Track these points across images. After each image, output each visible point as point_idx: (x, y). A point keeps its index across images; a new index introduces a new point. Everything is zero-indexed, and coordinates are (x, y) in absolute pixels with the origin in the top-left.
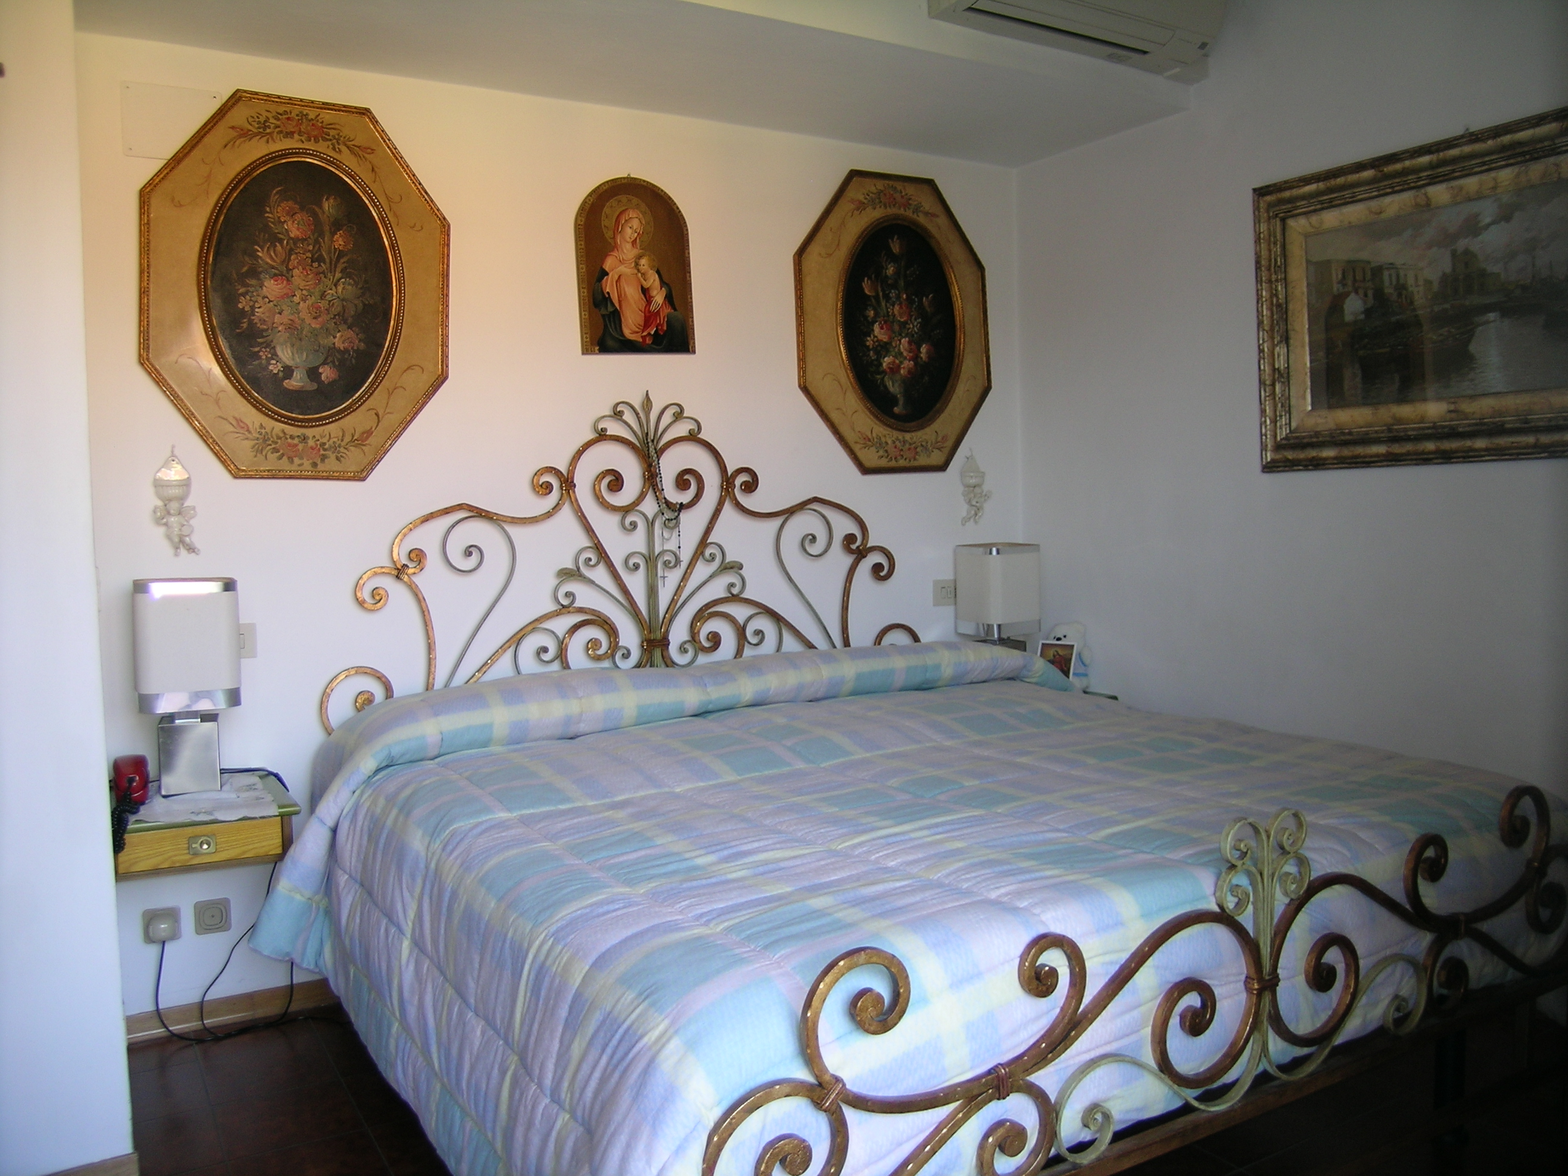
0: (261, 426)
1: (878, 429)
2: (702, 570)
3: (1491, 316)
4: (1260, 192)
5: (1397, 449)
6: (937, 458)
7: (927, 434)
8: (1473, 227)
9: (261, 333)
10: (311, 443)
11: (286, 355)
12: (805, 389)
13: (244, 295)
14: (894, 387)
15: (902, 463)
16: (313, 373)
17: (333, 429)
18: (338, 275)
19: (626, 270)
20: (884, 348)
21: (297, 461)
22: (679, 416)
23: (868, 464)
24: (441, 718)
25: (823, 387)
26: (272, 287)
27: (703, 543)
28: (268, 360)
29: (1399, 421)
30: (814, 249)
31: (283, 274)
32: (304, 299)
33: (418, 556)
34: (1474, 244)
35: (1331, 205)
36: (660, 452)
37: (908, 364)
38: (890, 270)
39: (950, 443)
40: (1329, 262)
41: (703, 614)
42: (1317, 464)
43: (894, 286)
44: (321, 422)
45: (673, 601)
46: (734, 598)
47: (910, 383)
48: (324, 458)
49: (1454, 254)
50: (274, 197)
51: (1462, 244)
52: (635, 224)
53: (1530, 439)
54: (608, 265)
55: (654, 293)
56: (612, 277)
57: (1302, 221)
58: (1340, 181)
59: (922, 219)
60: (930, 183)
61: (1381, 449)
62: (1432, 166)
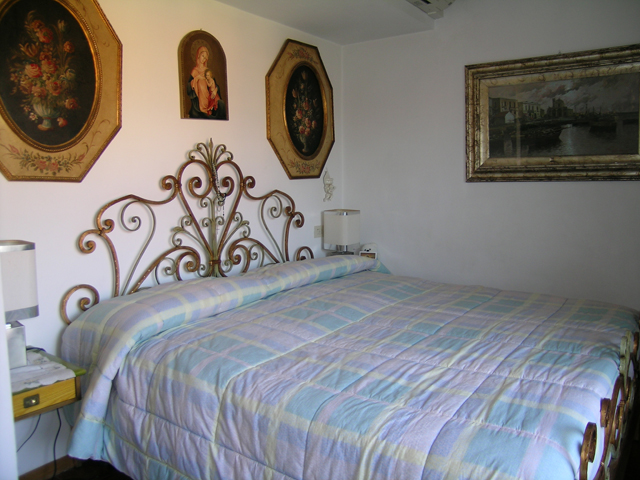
0: (26, 151)
1: (298, 159)
2: (233, 225)
3: (569, 126)
4: (469, 67)
5: (528, 175)
6: (316, 172)
7: (313, 162)
8: (562, 91)
9: (24, 97)
10: (53, 161)
11: (40, 110)
12: (270, 140)
13: (14, 72)
14: (303, 140)
15: (305, 174)
16: (53, 121)
17: (65, 154)
18: (66, 67)
19: (201, 77)
20: (299, 122)
21: (45, 171)
22: (224, 151)
23: (293, 174)
24: (161, 313)
25: (278, 139)
26: (29, 70)
27: (233, 212)
28: (29, 112)
29: (530, 164)
30: (274, 74)
31: (36, 63)
32: (49, 79)
33: (110, 224)
34: (563, 97)
35: (502, 76)
36: (217, 168)
37: (308, 130)
38: (302, 87)
39: (320, 166)
40: (499, 99)
41: (234, 246)
42: (492, 180)
43: (303, 94)
44: (59, 149)
45: (222, 241)
46: (245, 238)
47: (308, 139)
48: (59, 170)
49: (554, 100)
50: (30, 16)
51: (557, 97)
52: (205, 54)
53: (584, 174)
54: (193, 75)
55: (212, 90)
56: (195, 80)
57: (488, 81)
58: (506, 66)
59: (313, 64)
60: (316, 48)
61: (521, 175)
62: (546, 65)
